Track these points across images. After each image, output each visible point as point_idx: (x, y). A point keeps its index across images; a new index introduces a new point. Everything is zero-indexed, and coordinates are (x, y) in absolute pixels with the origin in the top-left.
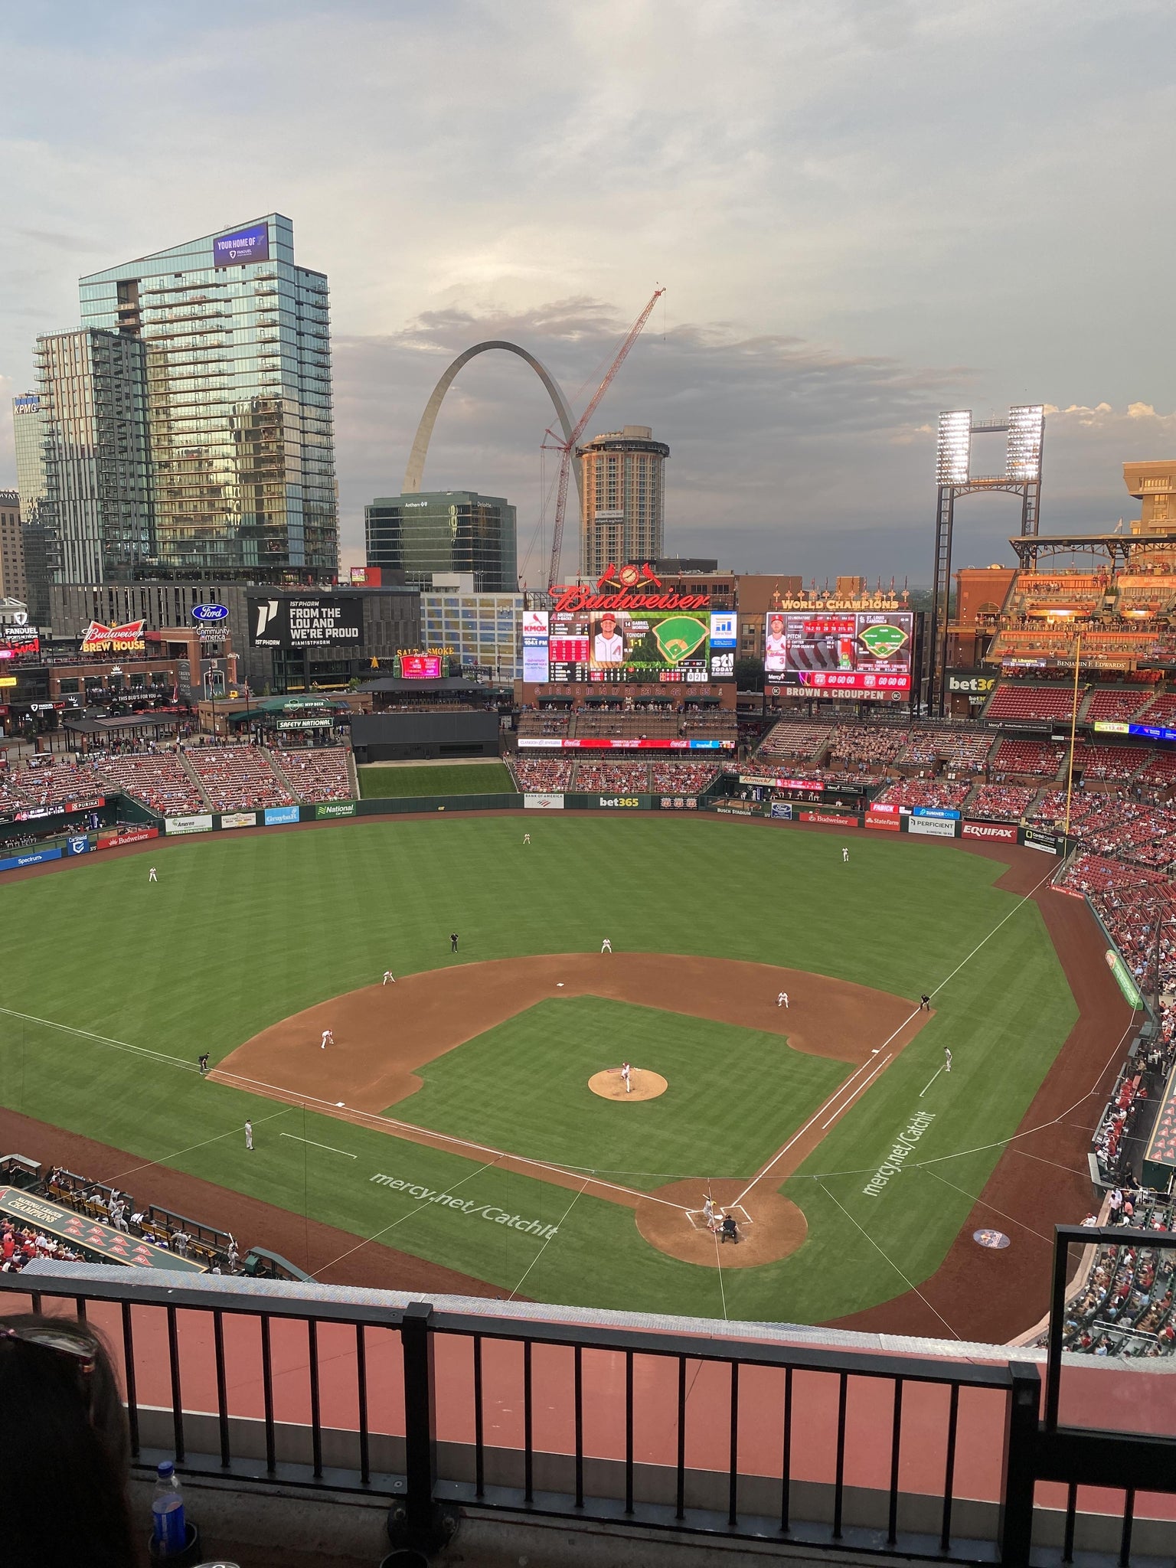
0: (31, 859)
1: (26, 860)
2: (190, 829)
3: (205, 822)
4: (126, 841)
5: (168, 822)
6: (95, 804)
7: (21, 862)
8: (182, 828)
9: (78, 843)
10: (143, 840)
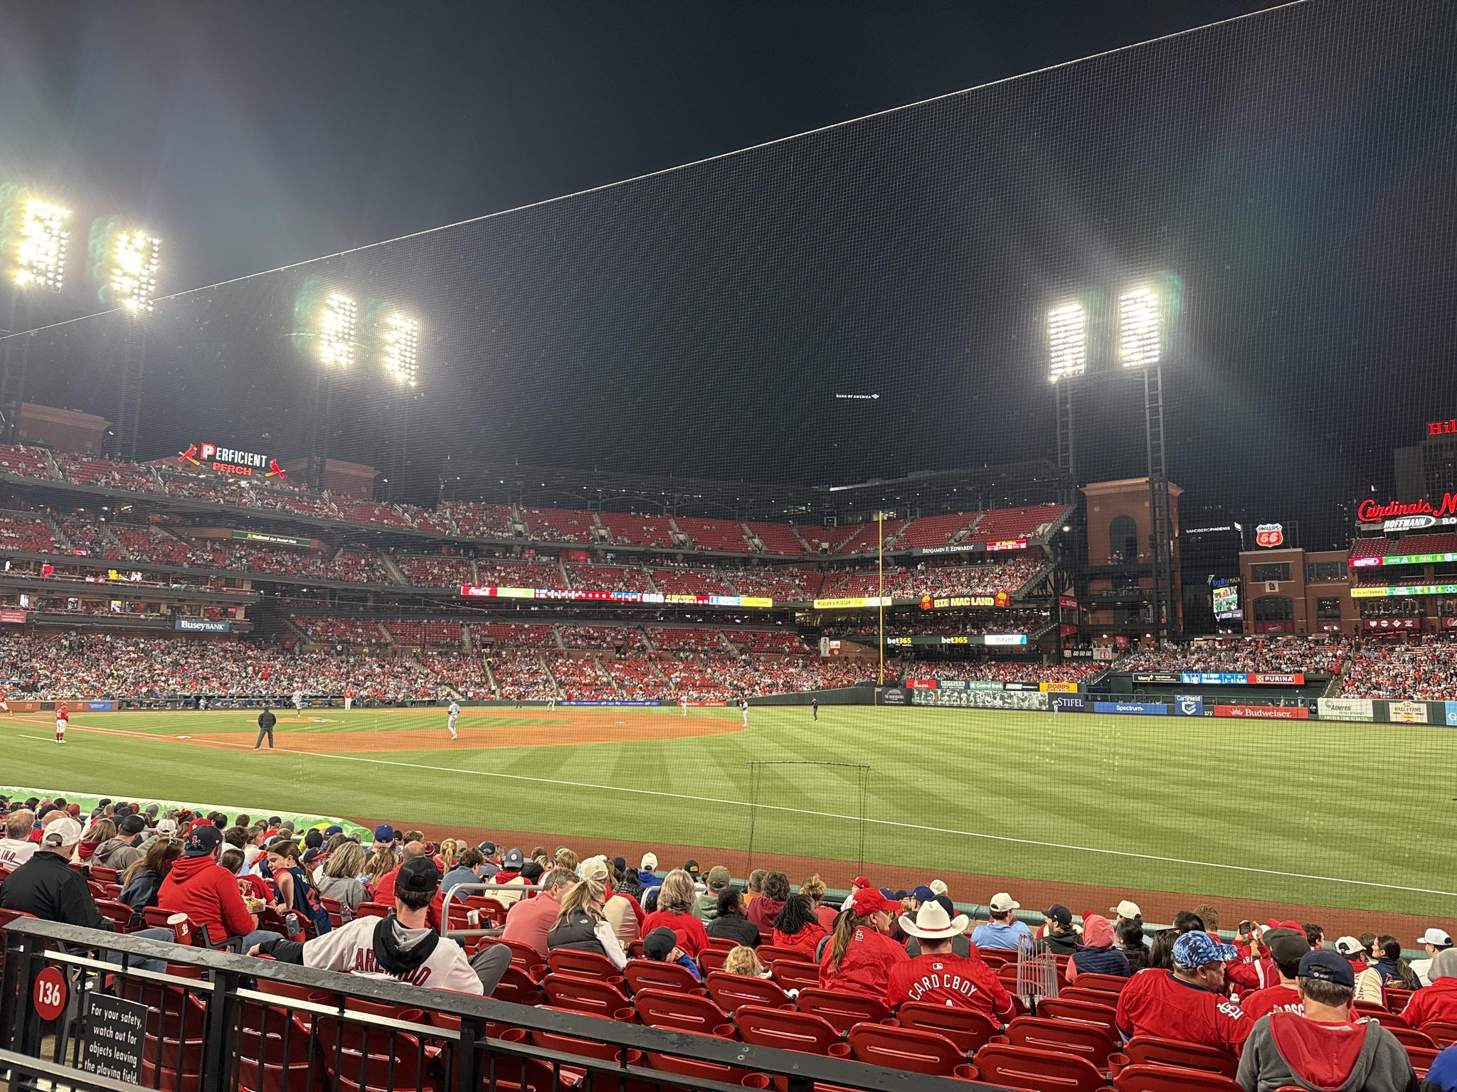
0: (1131, 708)
1: (1125, 708)
2: (1346, 715)
3: (1365, 708)
4: (1256, 714)
5: (1321, 701)
6: (1289, 679)
7: (1119, 708)
8: (1336, 712)
9: (1189, 702)
10: (1282, 719)
